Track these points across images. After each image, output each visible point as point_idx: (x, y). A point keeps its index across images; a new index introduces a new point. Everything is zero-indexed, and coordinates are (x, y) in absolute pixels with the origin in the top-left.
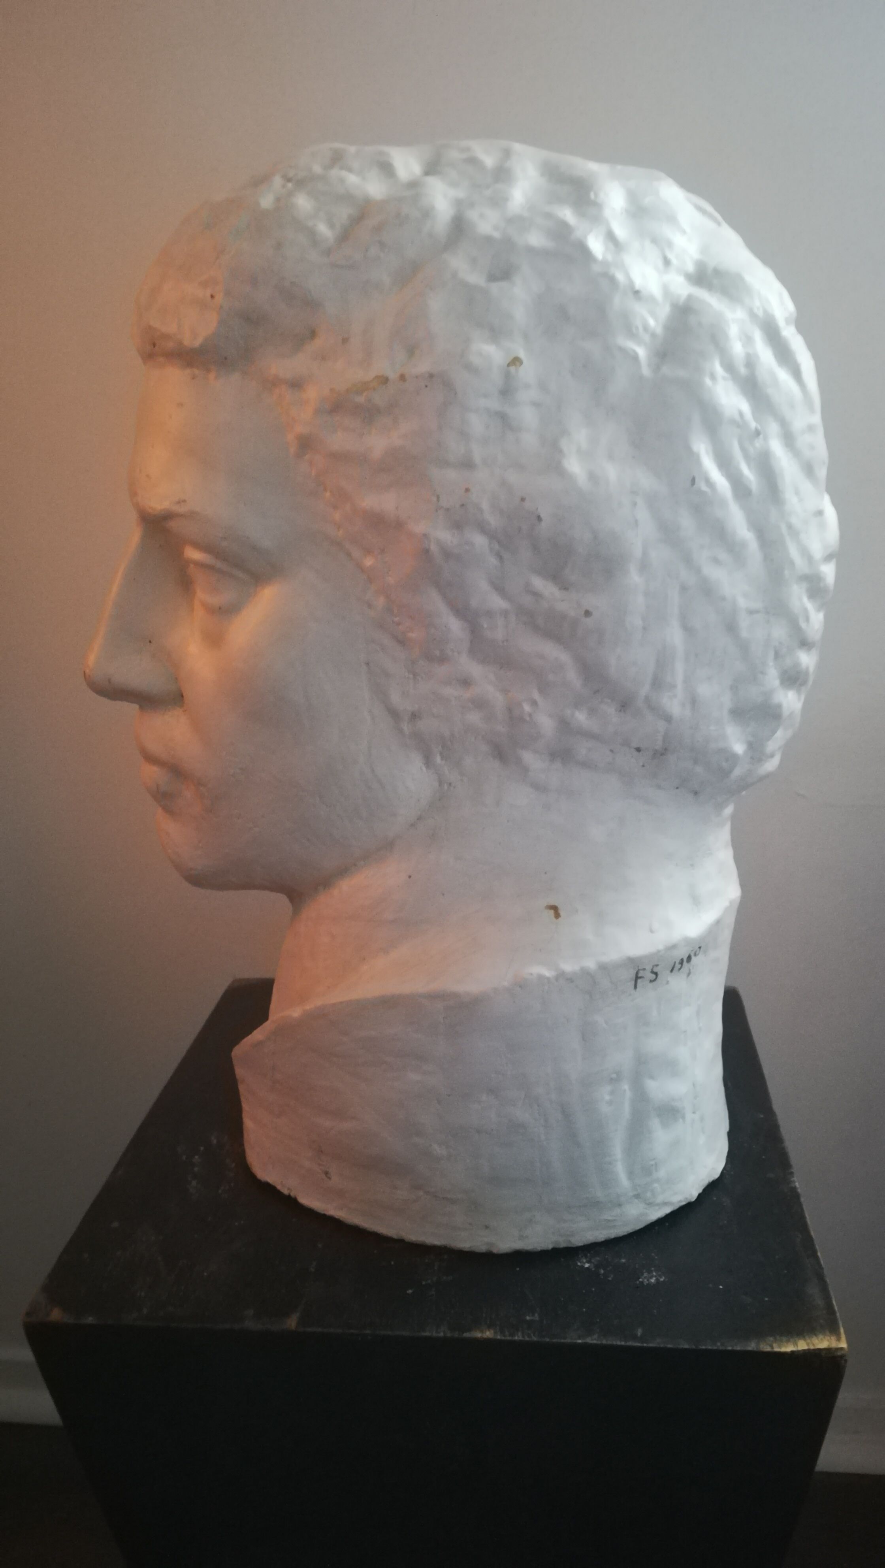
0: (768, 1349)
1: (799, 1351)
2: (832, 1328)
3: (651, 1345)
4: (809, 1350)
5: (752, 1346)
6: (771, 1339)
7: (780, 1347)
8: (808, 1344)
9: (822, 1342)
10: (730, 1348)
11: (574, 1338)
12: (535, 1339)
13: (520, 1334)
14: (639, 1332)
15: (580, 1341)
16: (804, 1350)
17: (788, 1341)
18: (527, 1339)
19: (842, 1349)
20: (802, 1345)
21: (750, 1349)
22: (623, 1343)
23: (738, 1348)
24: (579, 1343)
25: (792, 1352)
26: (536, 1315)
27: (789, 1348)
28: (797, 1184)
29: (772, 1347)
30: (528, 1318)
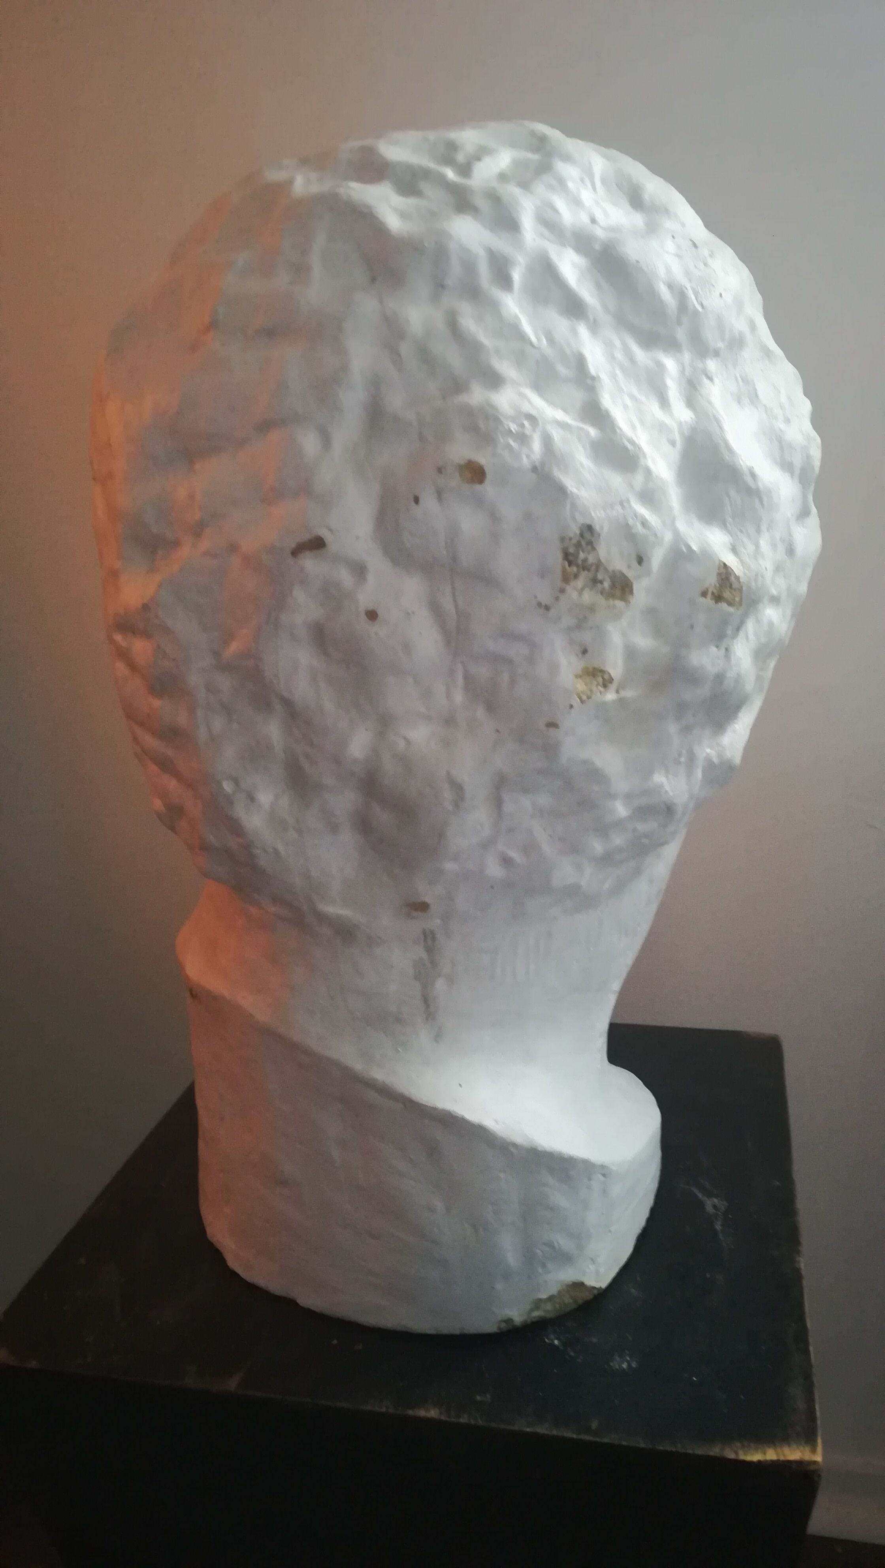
0: (731, 1455)
1: (766, 1461)
2: (809, 1437)
3: (606, 1440)
4: (778, 1460)
5: (715, 1451)
6: (738, 1444)
7: (745, 1454)
8: (777, 1454)
9: (793, 1453)
10: (690, 1452)
11: (523, 1425)
12: (480, 1423)
13: (466, 1416)
14: (595, 1425)
15: (528, 1430)
16: (772, 1461)
17: (756, 1449)
18: (473, 1422)
19: (815, 1462)
20: (771, 1455)
21: (711, 1453)
22: (575, 1436)
23: (700, 1451)
24: (528, 1432)
25: (759, 1462)
26: (488, 1396)
27: (755, 1457)
28: (802, 1265)
29: (736, 1453)
30: (478, 1398)
